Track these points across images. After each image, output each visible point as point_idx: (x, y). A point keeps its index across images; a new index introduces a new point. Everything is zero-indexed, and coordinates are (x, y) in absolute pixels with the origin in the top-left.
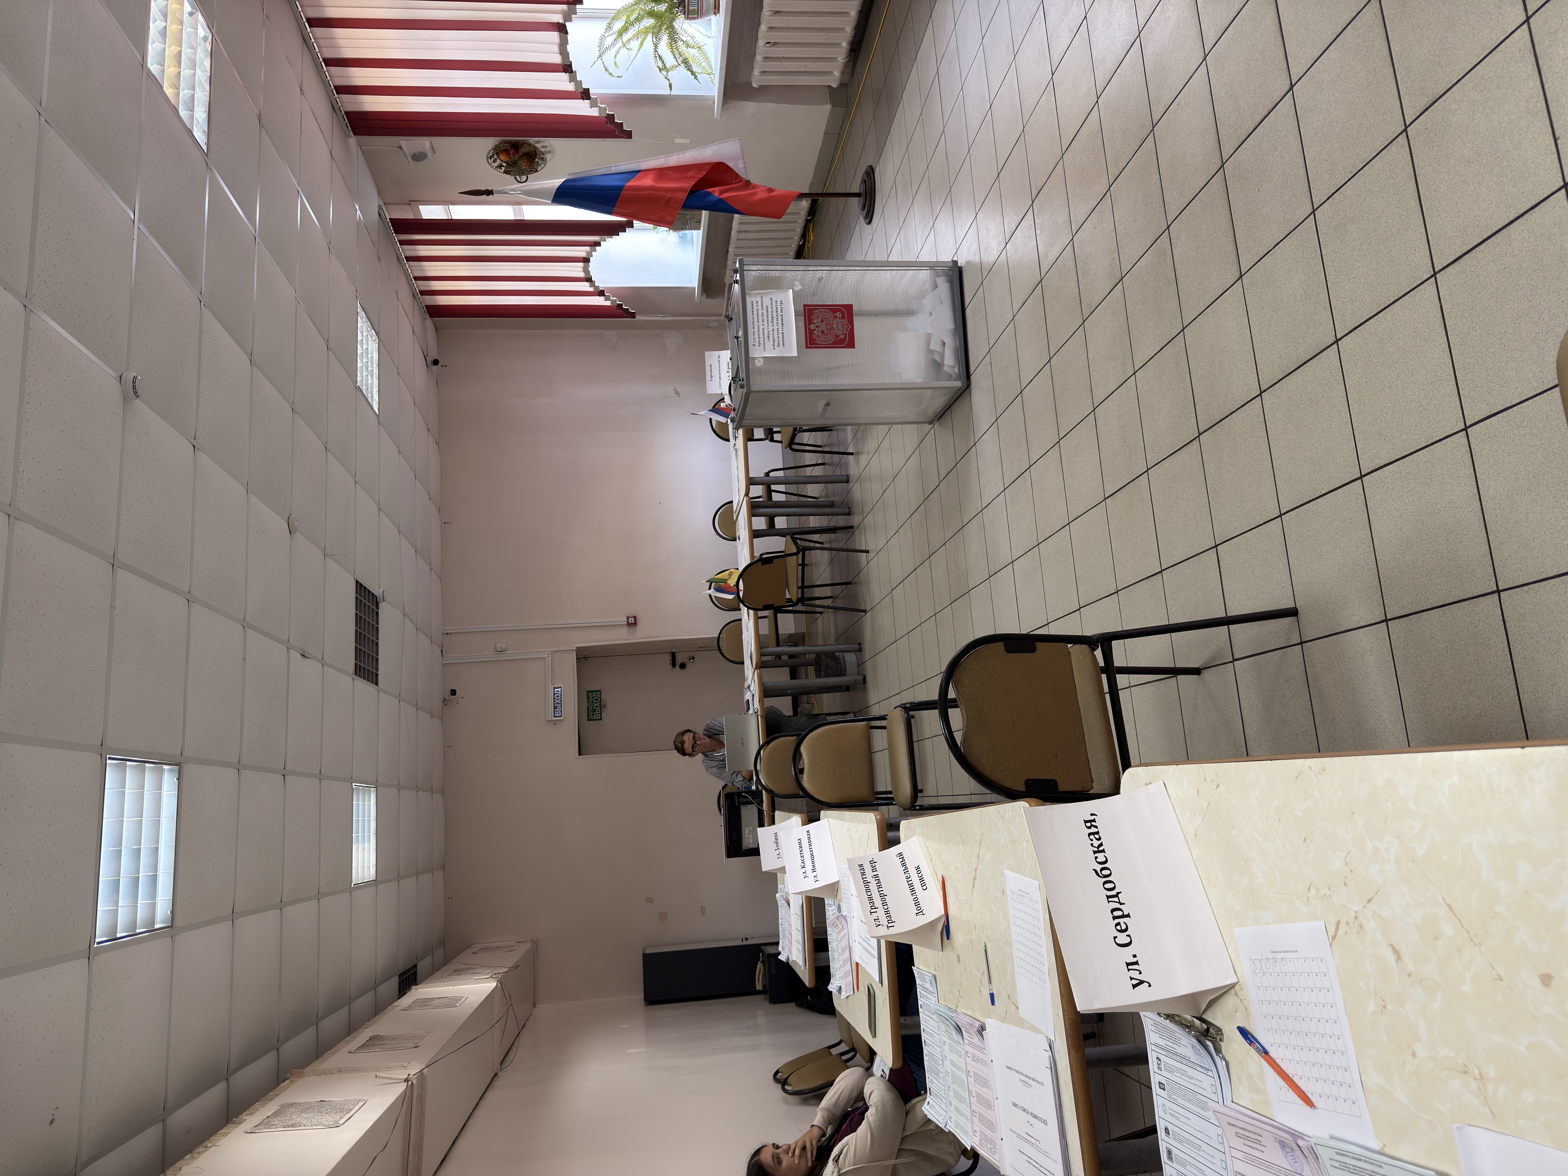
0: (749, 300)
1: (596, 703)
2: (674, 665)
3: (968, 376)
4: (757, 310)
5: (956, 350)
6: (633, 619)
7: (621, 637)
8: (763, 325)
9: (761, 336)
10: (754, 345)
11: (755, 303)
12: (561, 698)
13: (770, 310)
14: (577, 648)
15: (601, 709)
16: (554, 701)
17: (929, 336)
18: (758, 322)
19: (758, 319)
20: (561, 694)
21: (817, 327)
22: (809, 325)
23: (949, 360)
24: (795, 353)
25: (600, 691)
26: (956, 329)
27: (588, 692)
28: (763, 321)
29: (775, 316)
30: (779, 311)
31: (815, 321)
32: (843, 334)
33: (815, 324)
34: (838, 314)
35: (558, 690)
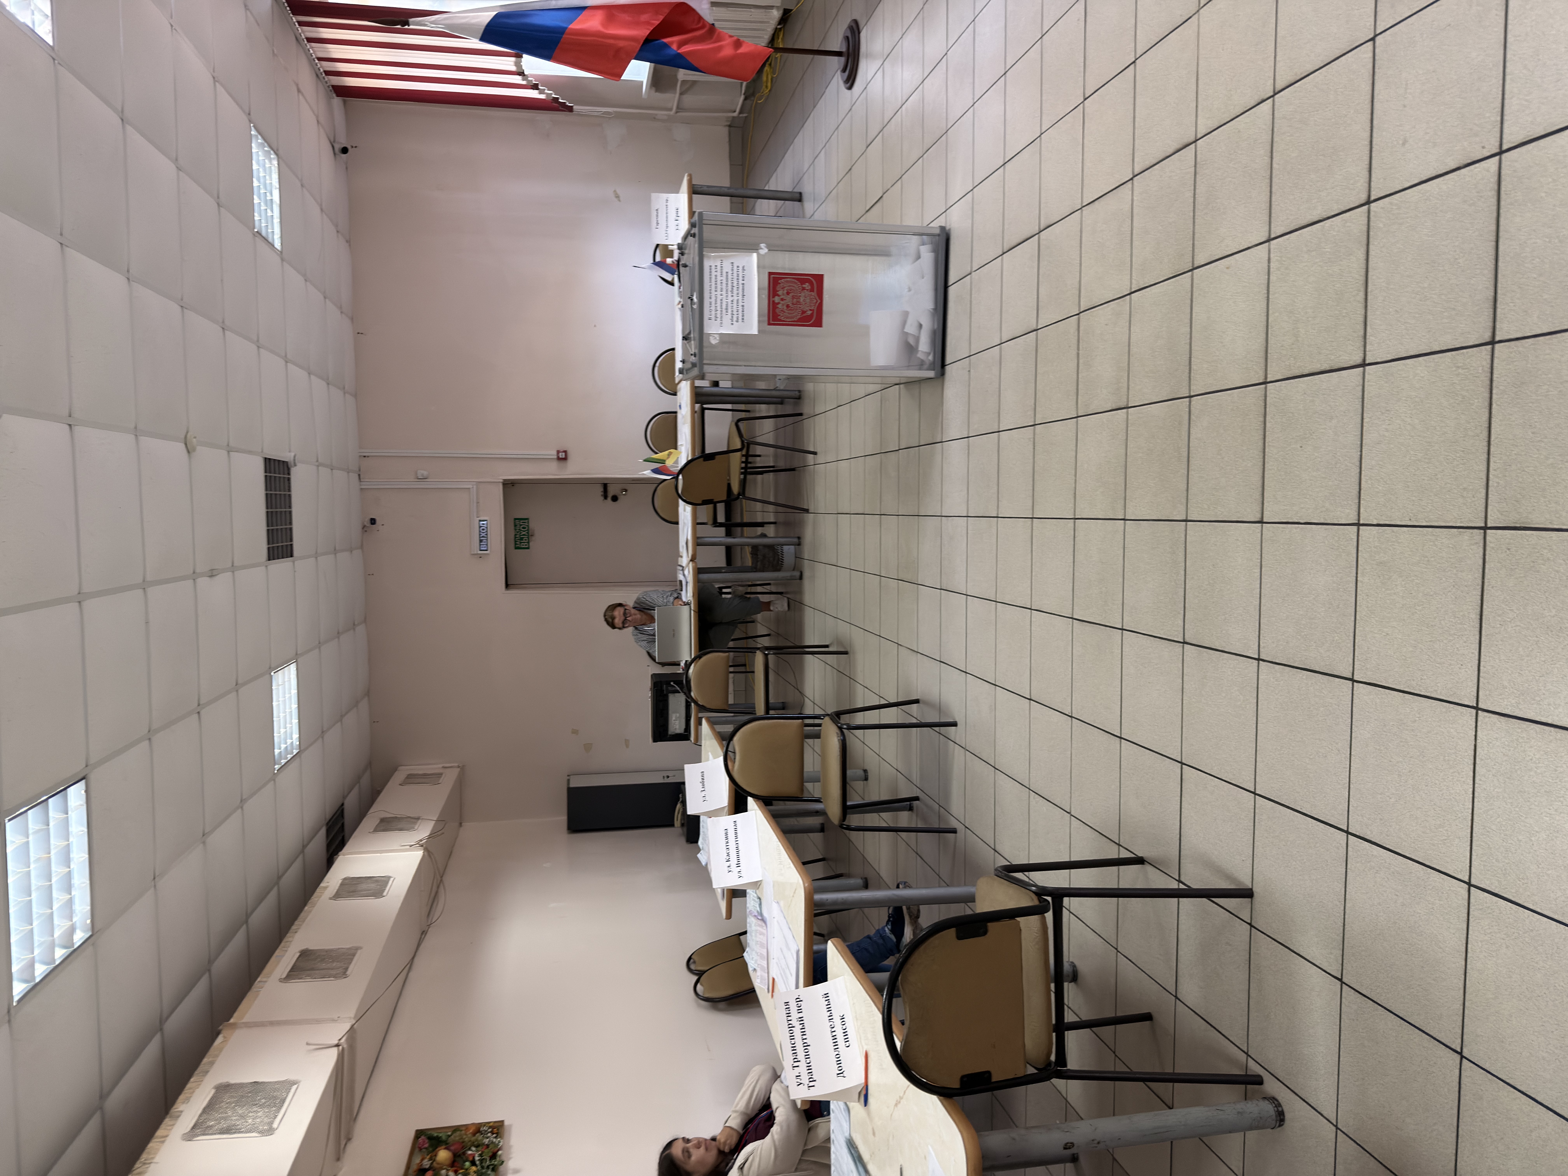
0: (707, 264)
1: (524, 531)
2: (606, 497)
3: (943, 365)
4: (716, 276)
5: (934, 332)
6: (564, 454)
7: (551, 471)
8: (721, 295)
9: (719, 308)
10: (710, 319)
11: (713, 269)
12: (487, 532)
13: (730, 277)
14: (504, 480)
15: (528, 538)
16: (480, 535)
17: (906, 314)
18: (716, 291)
19: (716, 288)
20: (487, 528)
21: (782, 300)
22: (773, 297)
23: (924, 346)
24: (755, 331)
25: (527, 519)
26: (935, 309)
27: (515, 519)
28: (721, 291)
29: (735, 284)
30: (741, 278)
31: (780, 293)
32: (811, 310)
33: (779, 296)
34: (807, 286)
35: (483, 522)
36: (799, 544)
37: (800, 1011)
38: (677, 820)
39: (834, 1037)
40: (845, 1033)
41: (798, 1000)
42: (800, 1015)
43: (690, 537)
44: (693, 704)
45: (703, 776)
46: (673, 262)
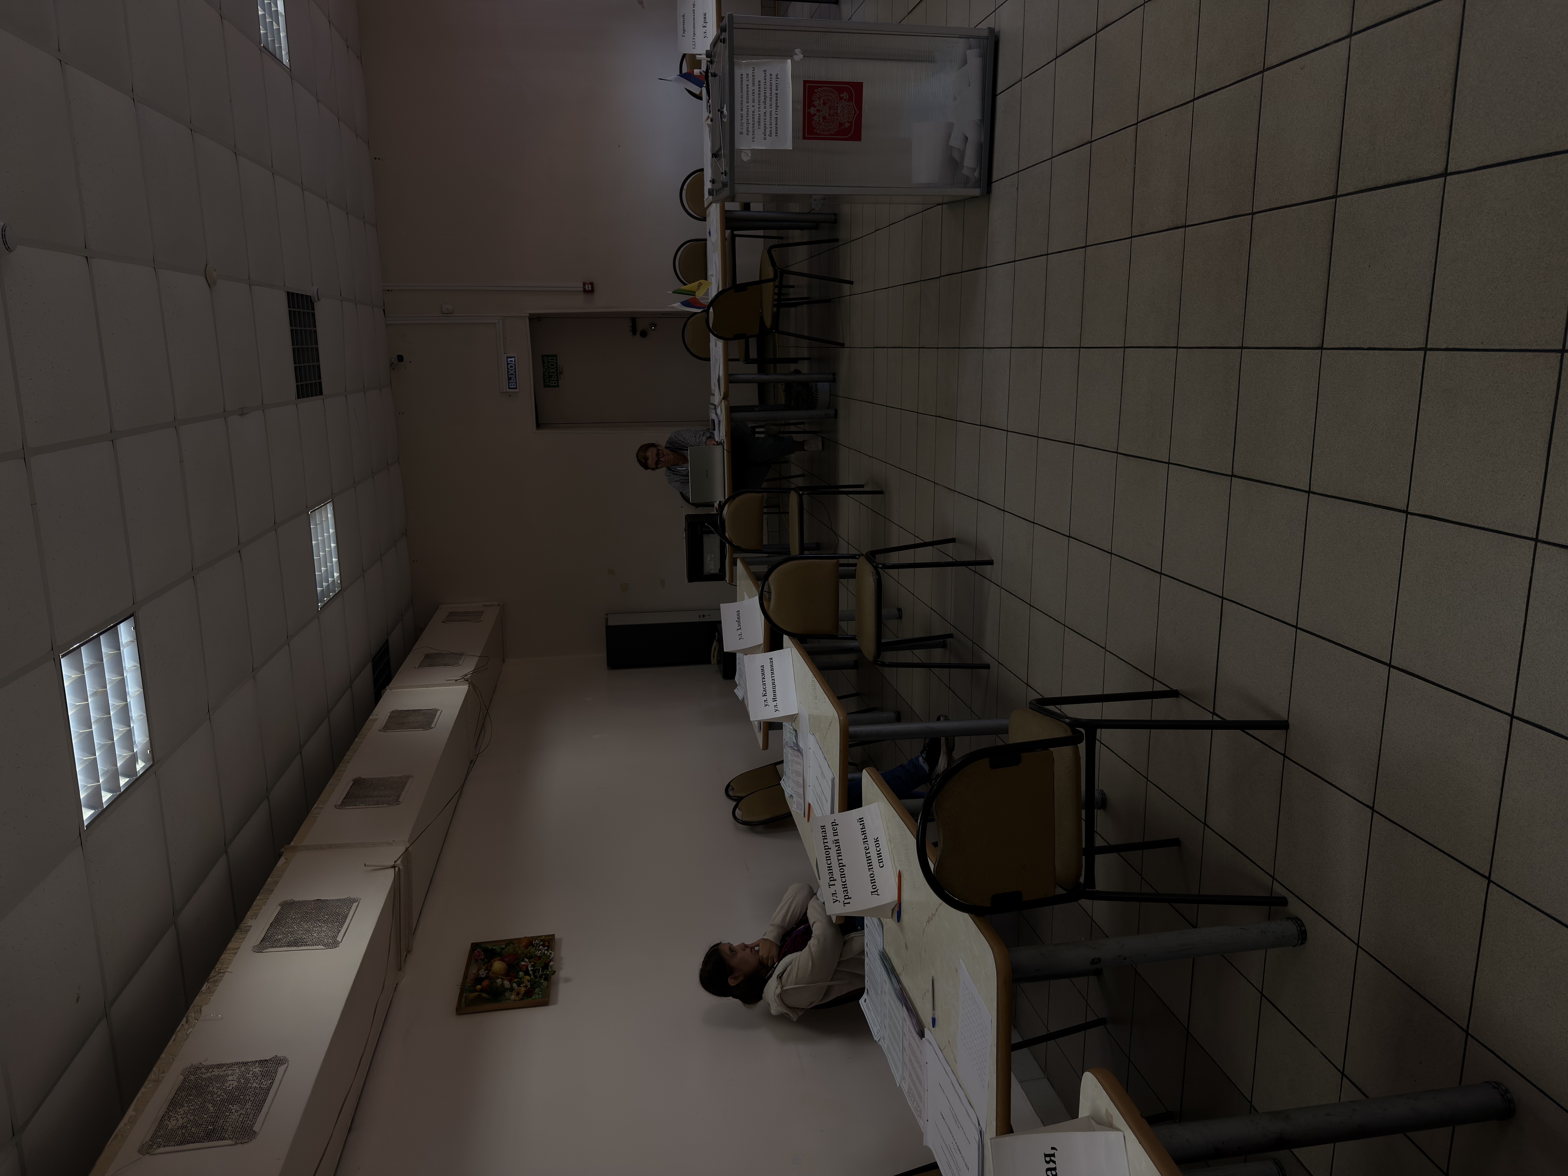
0: (737, 72)
1: (553, 369)
2: (634, 332)
3: (990, 182)
4: (747, 85)
5: (980, 146)
6: (590, 286)
7: (578, 305)
8: (753, 106)
9: (750, 121)
10: (741, 133)
11: (745, 77)
12: (515, 368)
13: (762, 86)
14: (530, 314)
15: (557, 375)
16: (508, 372)
17: (951, 126)
18: (748, 102)
19: (748, 98)
20: (515, 365)
21: (818, 111)
22: (809, 108)
23: (970, 161)
24: (789, 146)
25: (556, 355)
26: (982, 120)
27: (543, 356)
28: (754, 101)
29: (768, 95)
30: (774, 88)
31: (816, 103)
32: (848, 122)
33: (815, 107)
34: (845, 95)
35: (511, 359)
36: (834, 381)
37: (835, 834)
38: (714, 657)
39: (869, 858)
40: (879, 855)
41: (834, 824)
42: (836, 838)
43: (721, 374)
44: (727, 545)
45: (738, 614)
46: (700, 73)
